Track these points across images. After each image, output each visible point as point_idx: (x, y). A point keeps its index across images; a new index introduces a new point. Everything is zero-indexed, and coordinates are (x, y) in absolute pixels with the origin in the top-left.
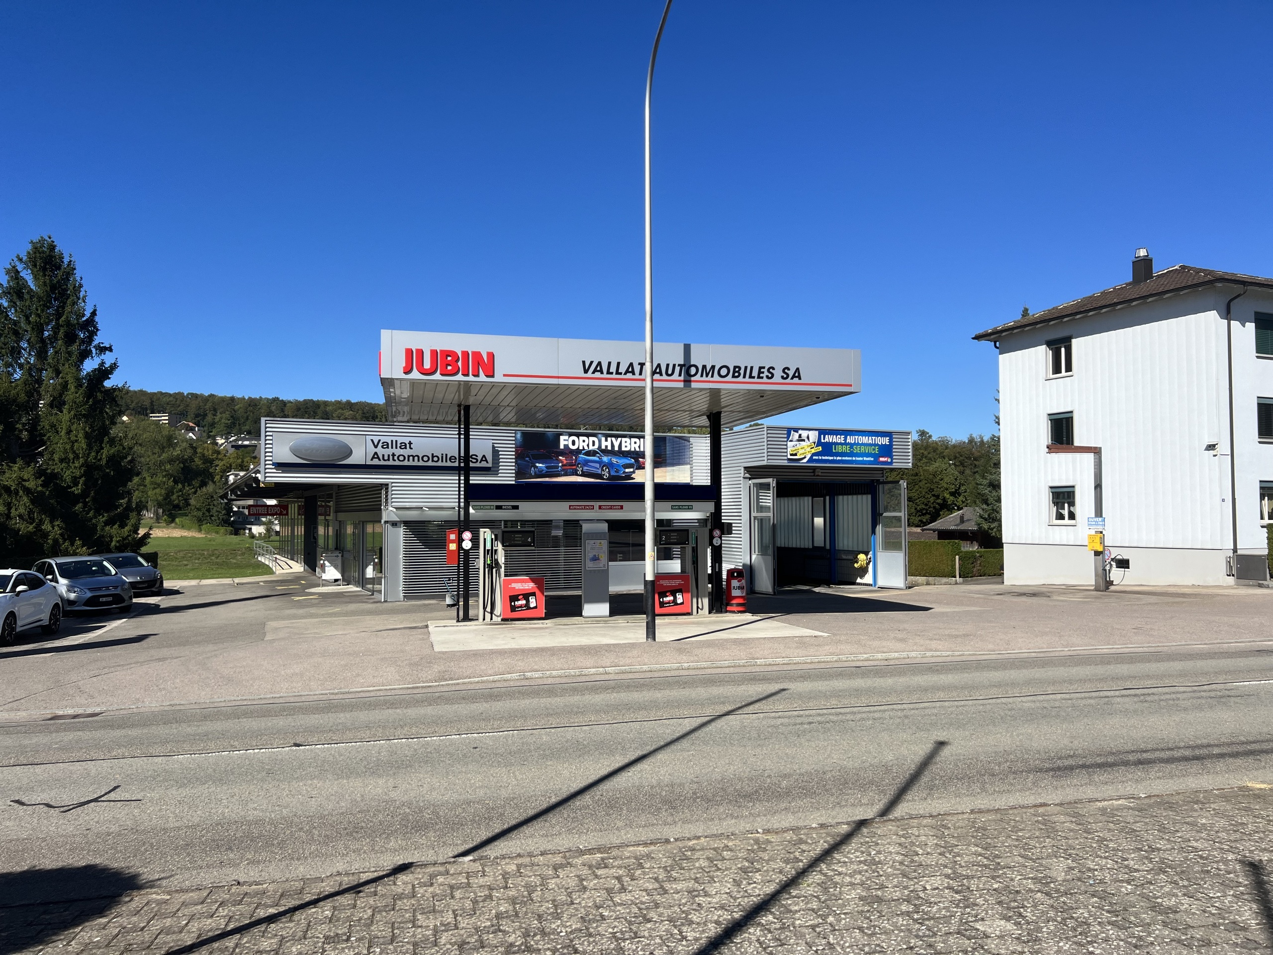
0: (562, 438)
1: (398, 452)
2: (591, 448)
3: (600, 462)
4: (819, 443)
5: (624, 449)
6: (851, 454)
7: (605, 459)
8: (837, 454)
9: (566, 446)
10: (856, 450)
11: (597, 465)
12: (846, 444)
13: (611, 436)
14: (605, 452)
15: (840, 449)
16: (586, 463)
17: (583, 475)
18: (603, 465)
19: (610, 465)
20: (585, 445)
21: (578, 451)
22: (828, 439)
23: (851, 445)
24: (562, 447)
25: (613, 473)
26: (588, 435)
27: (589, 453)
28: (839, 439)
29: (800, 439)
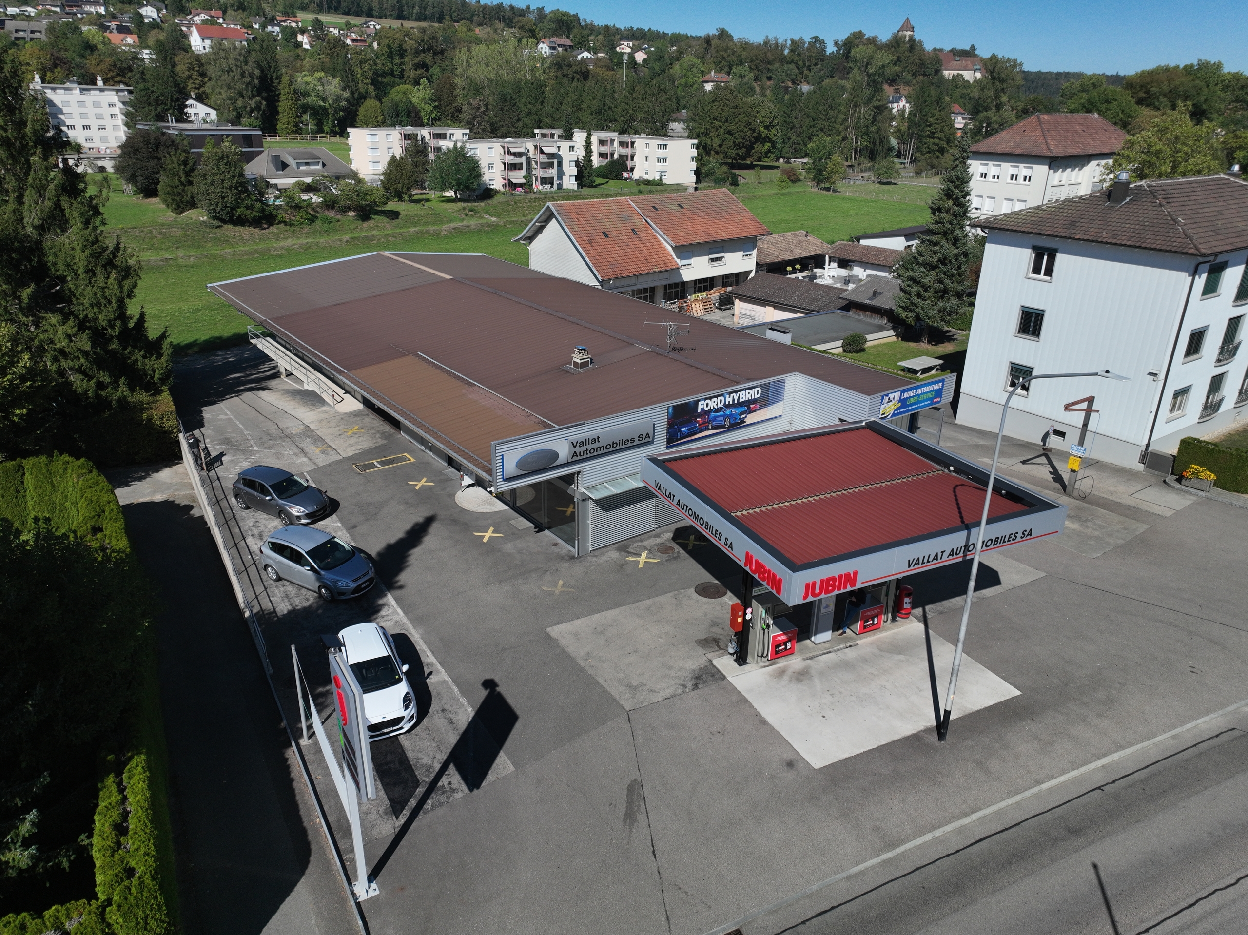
0: (700, 403)
1: (589, 447)
2: (719, 406)
3: (724, 416)
4: (900, 400)
5: (741, 400)
6: (918, 403)
7: (728, 412)
8: (909, 405)
9: (702, 409)
10: (921, 398)
11: (722, 418)
12: (915, 395)
13: (733, 392)
14: (728, 406)
15: (912, 401)
16: (715, 417)
17: (713, 429)
18: (726, 417)
19: (730, 416)
20: (715, 404)
21: (710, 412)
22: (906, 395)
23: (919, 395)
24: (699, 411)
25: (732, 422)
26: (717, 397)
27: (717, 410)
28: (913, 393)
29: (889, 401)
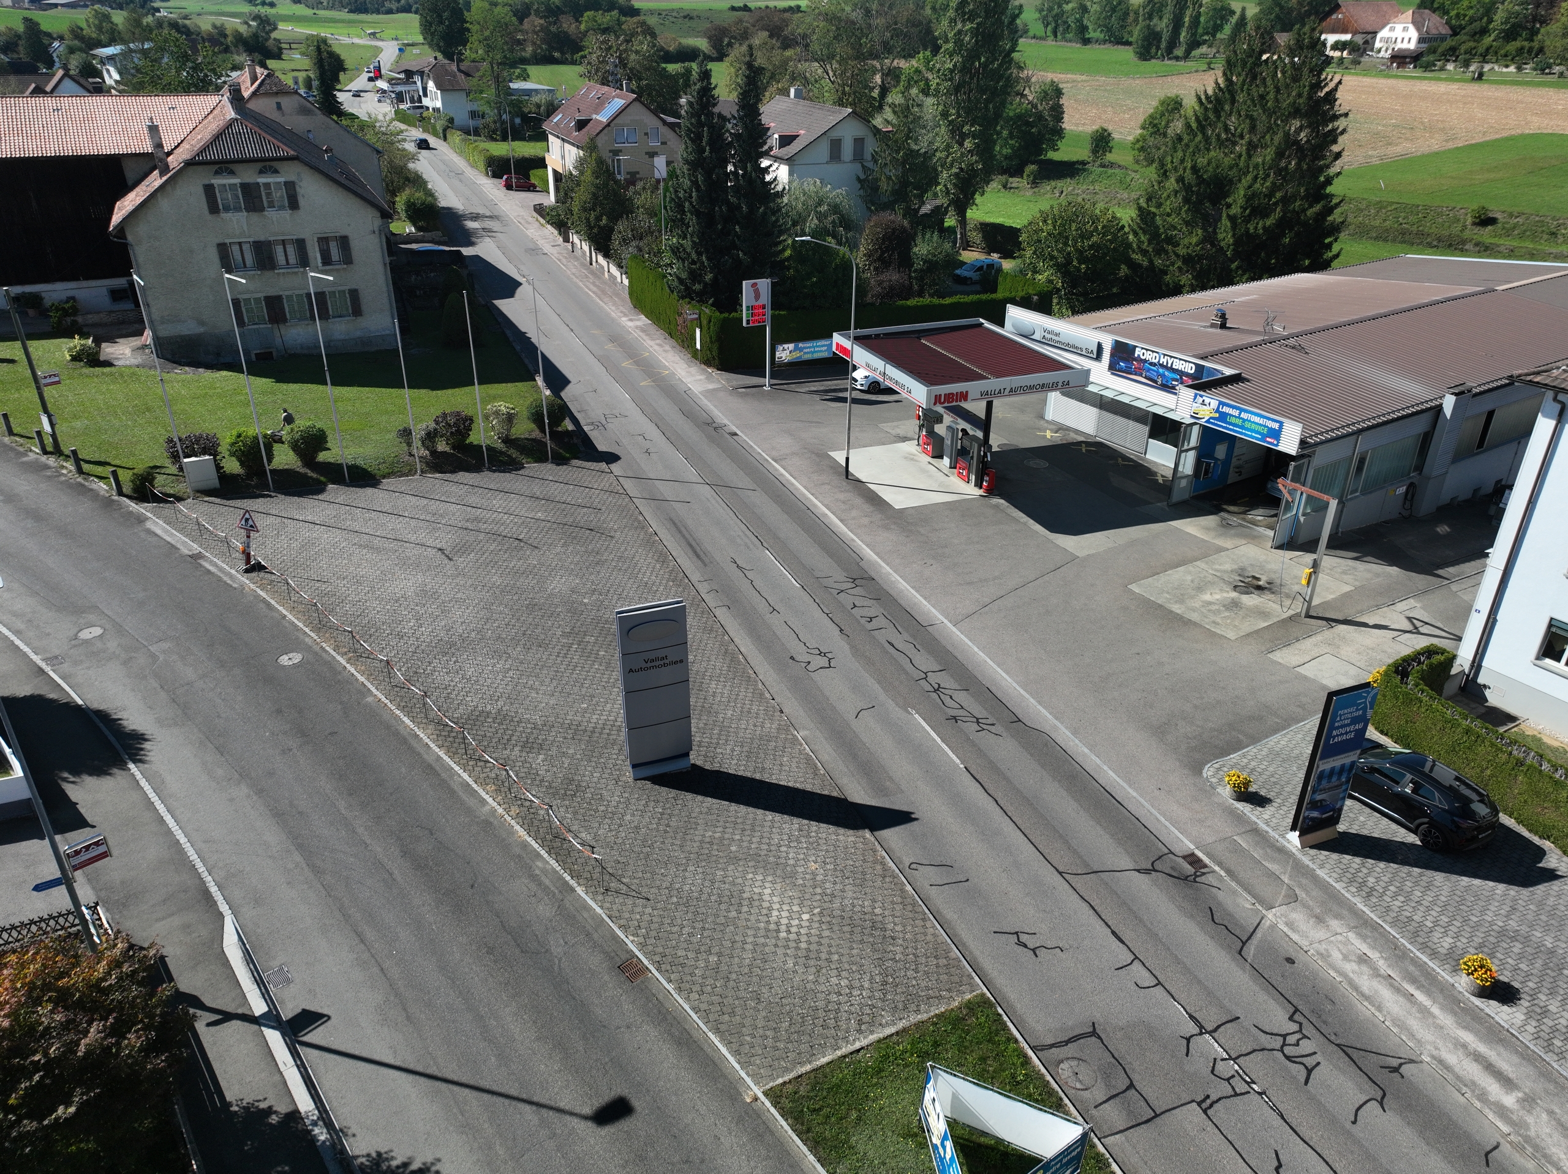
3: (1157, 372)
4: (1217, 411)
6: (1242, 427)
7: (1161, 370)
8: (1230, 424)
10: (1247, 425)
11: (1155, 374)
12: (1239, 417)
13: (1167, 355)
14: (1162, 365)
15: (1233, 420)
16: (1149, 370)
17: (1146, 378)
18: (1159, 375)
19: (1163, 376)
21: (1145, 361)
22: (1226, 409)
23: (1244, 420)
25: (1164, 382)
27: (1151, 364)
28: (1236, 413)
29: (1203, 403)
